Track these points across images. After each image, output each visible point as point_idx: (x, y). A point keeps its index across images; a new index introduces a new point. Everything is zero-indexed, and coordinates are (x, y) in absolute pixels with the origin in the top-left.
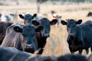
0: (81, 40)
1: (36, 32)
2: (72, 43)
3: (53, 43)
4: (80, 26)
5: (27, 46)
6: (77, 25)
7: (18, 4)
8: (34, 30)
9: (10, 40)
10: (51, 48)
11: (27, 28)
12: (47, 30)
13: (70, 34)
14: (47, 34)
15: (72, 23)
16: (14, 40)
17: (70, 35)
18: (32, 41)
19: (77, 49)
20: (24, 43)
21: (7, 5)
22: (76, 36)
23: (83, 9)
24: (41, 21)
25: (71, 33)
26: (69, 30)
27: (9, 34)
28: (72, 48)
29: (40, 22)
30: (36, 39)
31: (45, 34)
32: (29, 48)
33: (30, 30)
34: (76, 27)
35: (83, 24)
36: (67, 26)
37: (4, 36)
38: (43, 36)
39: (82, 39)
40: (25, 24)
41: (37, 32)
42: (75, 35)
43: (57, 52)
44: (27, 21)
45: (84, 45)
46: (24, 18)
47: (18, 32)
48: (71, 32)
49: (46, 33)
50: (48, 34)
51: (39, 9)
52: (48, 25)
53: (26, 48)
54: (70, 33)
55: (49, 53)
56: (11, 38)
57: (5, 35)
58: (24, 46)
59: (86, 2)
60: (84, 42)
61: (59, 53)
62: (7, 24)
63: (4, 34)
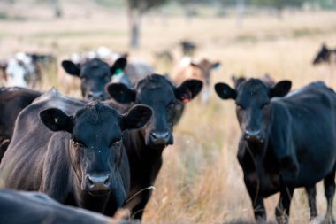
0: (288, 153)
1: (123, 130)
2: (256, 163)
3: (187, 166)
4: (283, 104)
5: (91, 182)
6: (275, 100)
7: (59, 14)
8: (116, 122)
9: (27, 160)
10: (179, 182)
11: (89, 115)
12: (164, 118)
13: (247, 132)
14: (164, 135)
15: (255, 94)
16: (44, 160)
17: (248, 137)
18: (109, 163)
19: (272, 186)
20: (80, 171)
21: (20, 19)
22: (270, 140)
23: (298, 34)
24: (143, 85)
25: (253, 130)
26: (244, 117)
27: (26, 135)
28: (255, 183)
29: (139, 91)
30: (125, 154)
31: (158, 135)
32: (98, 189)
33: (100, 123)
34: (270, 105)
35: (294, 96)
36: (238, 104)
37: (8, 140)
38: (150, 141)
39: (291, 150)
40: (84, 94)
41: (126, 130)
42: (264, 136)
43: (199, 198)
44: (92, 84)
45: (297, 174)
46: (81, 75)
47: (58, 128)
48: (253, 126)
49: (160, 128)
50: (167, 133)
51: (135, 32)
52: (168, 101)
53: (87, 187)
54: (247, 129)
55: (171, 204)
56: (33, 149)
57: (10, 138)
58: (80, 181)
59: (307, 7)
60: (299, 160)
61: (208, 201)
62: (17, 95)
63: (7, 132)
